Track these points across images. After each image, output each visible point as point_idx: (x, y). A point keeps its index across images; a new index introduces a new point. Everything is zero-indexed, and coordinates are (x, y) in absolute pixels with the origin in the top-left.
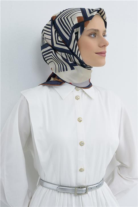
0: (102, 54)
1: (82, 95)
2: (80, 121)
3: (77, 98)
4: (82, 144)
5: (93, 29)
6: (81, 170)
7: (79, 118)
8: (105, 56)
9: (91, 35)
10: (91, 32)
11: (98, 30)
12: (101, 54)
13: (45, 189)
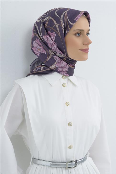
0: (86, 51)
1: (68, 83)
2: (68, 105)
3: (64, 85)
4: (70, 125)
5: (79, 29)
6: (70, 147)
7: (66, 103)
8: (88, 52)
9: (77, 34)
10: (77, 32)
11: (83, 30)
12: (84, 51)
13: (39, 167)
